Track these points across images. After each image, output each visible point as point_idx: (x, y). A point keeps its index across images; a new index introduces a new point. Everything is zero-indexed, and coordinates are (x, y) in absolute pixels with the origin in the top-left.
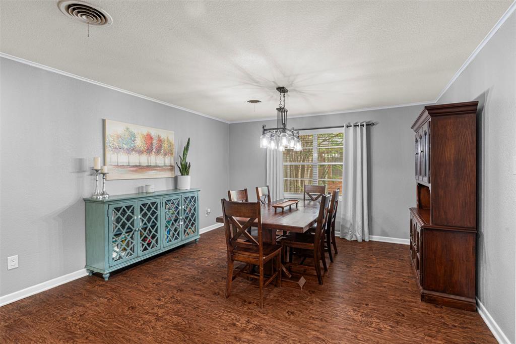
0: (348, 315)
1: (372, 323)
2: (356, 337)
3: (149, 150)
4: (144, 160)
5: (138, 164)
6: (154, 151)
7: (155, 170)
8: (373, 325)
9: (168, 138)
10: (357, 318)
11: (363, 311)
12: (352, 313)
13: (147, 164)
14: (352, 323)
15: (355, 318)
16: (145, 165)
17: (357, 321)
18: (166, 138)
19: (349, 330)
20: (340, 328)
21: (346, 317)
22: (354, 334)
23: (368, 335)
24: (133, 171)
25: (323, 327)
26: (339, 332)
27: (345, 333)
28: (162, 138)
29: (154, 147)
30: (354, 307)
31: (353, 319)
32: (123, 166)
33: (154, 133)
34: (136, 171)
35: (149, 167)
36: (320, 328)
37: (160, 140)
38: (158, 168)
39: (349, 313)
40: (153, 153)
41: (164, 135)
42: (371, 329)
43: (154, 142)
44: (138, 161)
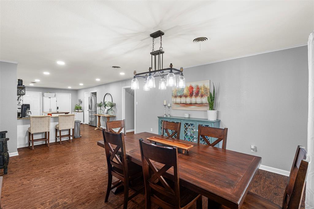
0: (67, 198)
1: (49, 204)
2: (55, 192)
3: (191, 95)
4: (188, 100)
5: (185, 103)
6: (194, 95)
7: (195, 106)
8: (48, 203)
9: (204, 85)
10: (61, 200)
11: (60, 207)
12: (65, 201)
13: (190, 102)
14: (61, 196)
15: (62, 199)
16: (189, 103)
17: (59, 199)
18: (202, 86)
19: (60, 193)
20: (65, 190)
21: (67, 196)
22: (56, 193)
23: (49, 197)
24: (182, 106)
25: (73, 185)
26: (64, 188)
27: (61, 190)
28: (199, 86)
29: (194, 93)
30: (67, 205)
31: (62, 198)
32: (178, 103)
33: (194, 85)
34: (184, 106)
35: (191, 104)
36: (74, 185)
37: (198, 88)
38: (197, 105)
39: (67, 199)
40: (194, 96)
41: (200, 84)
42: (49, 201)
43: (194, 90)
44: (185, 101)
